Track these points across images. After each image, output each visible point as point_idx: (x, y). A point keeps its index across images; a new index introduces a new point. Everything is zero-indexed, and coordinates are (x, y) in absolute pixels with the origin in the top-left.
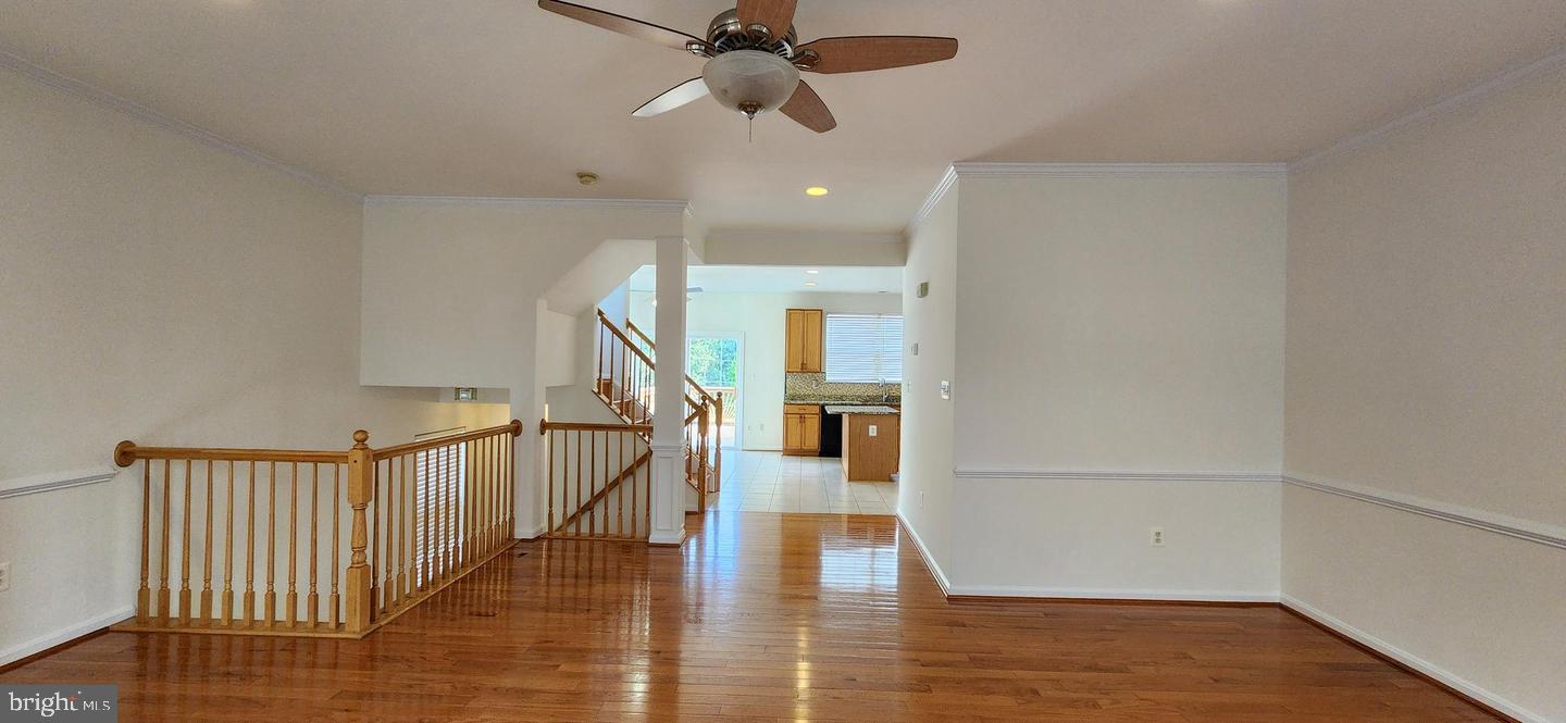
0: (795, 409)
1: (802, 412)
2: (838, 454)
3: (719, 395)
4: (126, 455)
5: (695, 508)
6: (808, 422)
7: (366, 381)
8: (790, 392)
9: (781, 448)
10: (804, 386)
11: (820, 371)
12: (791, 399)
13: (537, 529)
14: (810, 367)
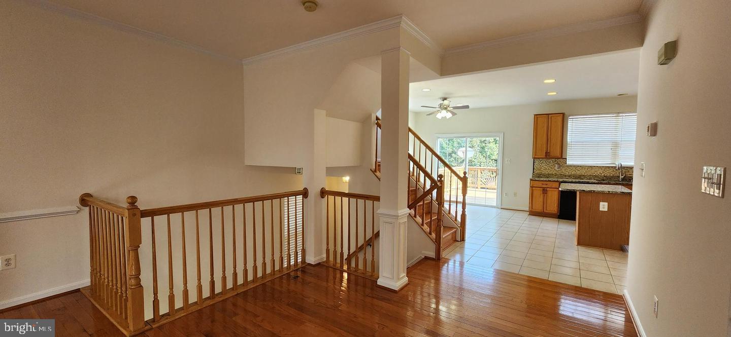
0: (539, 184)
1: (545, 186)
2: (574, 219)
3: (465, 173)
4: (85, 200)
5: (432, 254)
6: (549, 193)
7: (248, 162)
8: (536, 172)
9: (528, 209)
10: (546, 167)
11: (561, 157)
12: (537, 177)
13: (318, 258)
14: (552, 154)
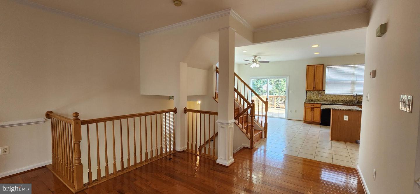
0: (309, 105)
1: (312, 106)
3: (267, 99)
4: (49, 115)
5: (248, 145)
6: (315, 111)
7: (142, 93)
8: (308, 98)
9: (303, 120)
10: (314, 96)
11: (322, 90)
12: (308, 101)
13: (182, 148)
14: (317, 88)
